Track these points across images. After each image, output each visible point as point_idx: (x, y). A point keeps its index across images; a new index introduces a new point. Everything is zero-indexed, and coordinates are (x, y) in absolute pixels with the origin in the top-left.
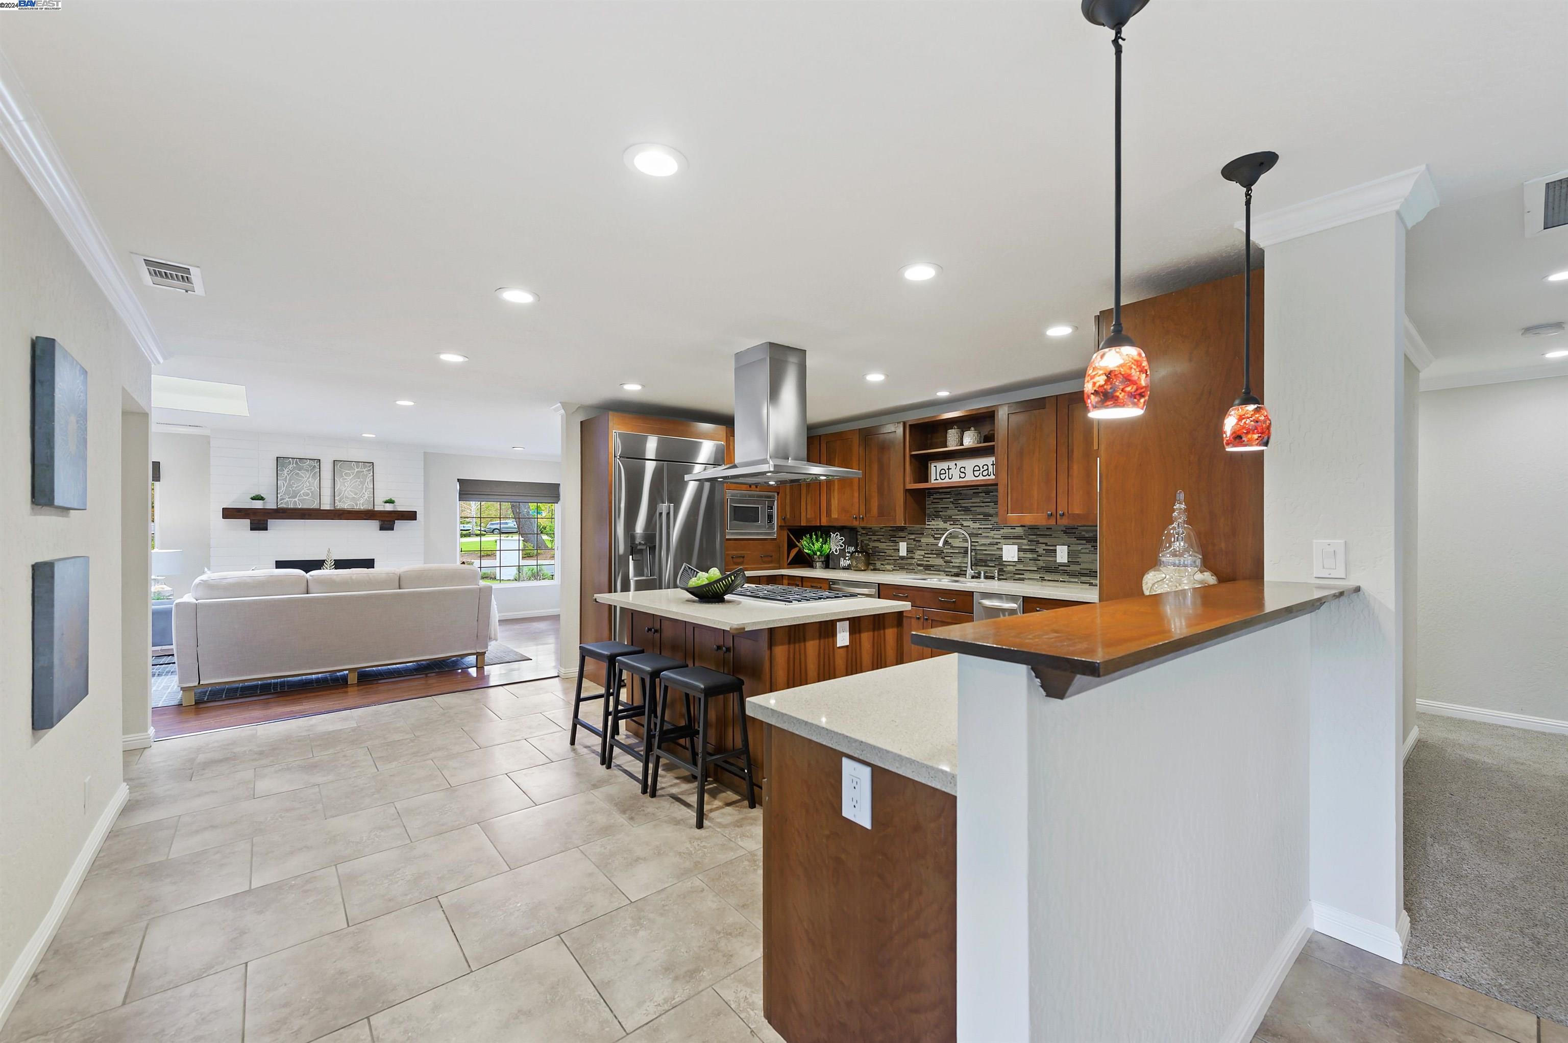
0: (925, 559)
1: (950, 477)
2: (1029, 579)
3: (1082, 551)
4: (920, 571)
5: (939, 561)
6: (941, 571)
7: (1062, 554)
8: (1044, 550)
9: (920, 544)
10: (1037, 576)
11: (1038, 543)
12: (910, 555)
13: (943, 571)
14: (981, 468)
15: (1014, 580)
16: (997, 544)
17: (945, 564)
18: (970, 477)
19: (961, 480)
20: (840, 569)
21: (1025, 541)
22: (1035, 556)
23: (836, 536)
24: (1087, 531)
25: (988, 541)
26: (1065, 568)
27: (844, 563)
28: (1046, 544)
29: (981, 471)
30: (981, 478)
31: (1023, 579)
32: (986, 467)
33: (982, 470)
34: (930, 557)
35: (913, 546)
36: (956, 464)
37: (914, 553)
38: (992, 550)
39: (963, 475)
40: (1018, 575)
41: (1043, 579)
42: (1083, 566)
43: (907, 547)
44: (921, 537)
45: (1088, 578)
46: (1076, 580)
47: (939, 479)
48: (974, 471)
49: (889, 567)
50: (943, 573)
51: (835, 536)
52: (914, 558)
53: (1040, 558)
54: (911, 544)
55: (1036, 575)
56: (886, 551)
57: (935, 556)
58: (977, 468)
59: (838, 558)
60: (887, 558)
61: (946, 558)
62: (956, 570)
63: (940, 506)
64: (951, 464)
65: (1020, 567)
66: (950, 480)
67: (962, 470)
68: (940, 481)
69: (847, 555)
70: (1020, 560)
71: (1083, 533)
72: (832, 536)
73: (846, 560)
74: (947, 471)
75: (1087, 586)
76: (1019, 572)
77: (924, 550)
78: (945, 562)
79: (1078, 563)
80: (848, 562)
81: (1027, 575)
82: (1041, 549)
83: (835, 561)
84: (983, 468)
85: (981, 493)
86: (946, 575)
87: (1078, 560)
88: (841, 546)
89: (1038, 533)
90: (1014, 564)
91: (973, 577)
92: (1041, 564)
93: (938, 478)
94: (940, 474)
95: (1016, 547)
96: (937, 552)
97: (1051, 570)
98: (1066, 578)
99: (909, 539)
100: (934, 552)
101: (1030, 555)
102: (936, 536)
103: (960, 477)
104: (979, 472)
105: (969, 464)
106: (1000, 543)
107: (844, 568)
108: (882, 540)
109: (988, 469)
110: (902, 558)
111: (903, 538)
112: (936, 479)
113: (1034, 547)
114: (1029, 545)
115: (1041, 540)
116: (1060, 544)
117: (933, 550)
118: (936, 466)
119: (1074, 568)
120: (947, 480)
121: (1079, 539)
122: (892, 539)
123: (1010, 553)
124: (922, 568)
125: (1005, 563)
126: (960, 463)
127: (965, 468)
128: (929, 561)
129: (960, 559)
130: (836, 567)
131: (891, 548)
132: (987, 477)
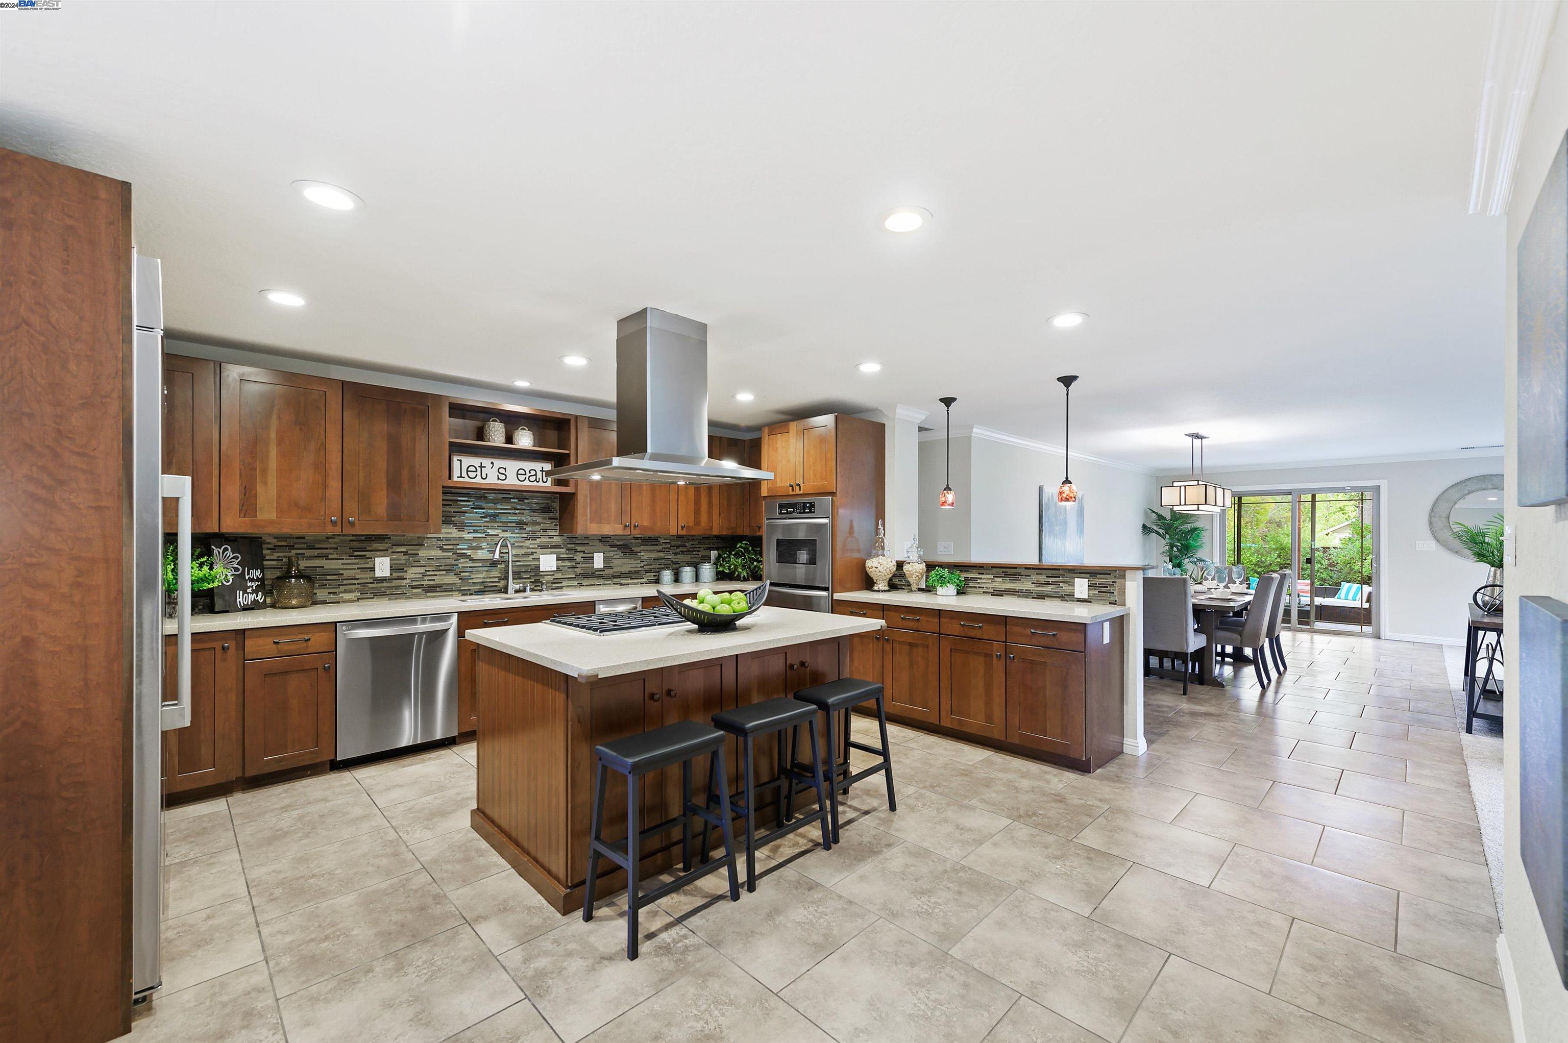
0: (426, 578)
1: (484, 477)
2: (568, 586)
3: (614, 557)
4: (417, 596)
5: (452, 579)
6: (455, 591)
7: (599, 561)
8: (582, 557)
9: (416, 558)
10: (575, 583)
11: (576, 551)
12: (395, 575)
13: (458, 590)
14: (527, 472)
15: (552, 589)
16: (532, 553)
17: (460, 581)
18: (511, 481)
19: (500, 482)
20: (237, 610)
21: (563, 550)
22: (574, 564)
23: (223, 553)
24: (618, 540)
25: (522, 551)
26: (601, 573)
27: (242, 599)
28: (584, 552)
29: (527, 477)
30: (527, 483)
31: (561, 588)
32: (533, 473)
33: (528, 475)
34: (436, 575)
35: (403, 562)
36: (492, 463)
37: (406, 572)
38: (528, 561)
39: (503, 477)
40: (556, 584)
41: (581, 585)
42: (615, 569)
43: (390, 564)
44: (418, 550)
45: (618, 580)
46: (610, 582)
47: (466, 477)
48: (518, 474)
49: (346, 596)
50: (457, 593)
51: (221, 551)
52: (406, 579)
53: (578, 565)
54: (401, 560)
55: (572, 582)
56: (341, 572)
57: (444, 572)
58: (521, 472)
59: (231, 591)
60: (345, 582)
61: (463, 574)
62: (477, 587)
63: (452, 510)
64: (486, 462)
65: (559, 576)
66: (484, 481)
67: (502, 471)
68: (467, 479)
69: (249, 584)
70: (559, 569)
71: (615, 542)
72: (216, 551)
73: (248, 593)
74: (479, 469)
75: (618, 586)
76: (557, 581)
77: (425, 566)
78: (460, 579)
79: (611, 568)
80: (252, 597)
81: (565, 583)
82: (579, 557)
83: (227, 598)
84: (530, 473)
85: (514, 498)
86: (462, 595)
87: (611, 565)
88: (236, 569)
89: (577, 542)
90: (552, 573)
91: (517, 591)
92: (579, 571)
93: (464, 474)
94: (467, 471)
95: (555, 556)
96: (447, 568)
97: (590, 576)
98: (601, 581)
99: (393, 552)
100: (441, 568)
101: (568, 563)
102: (445, 547)
103: (498, 479)
104: (525, 476)
105: (512, 466)
106: (536, 552)
107: (246, 609)
108: (330, 556)
109: (536, 475)
110: (382, 580)
111: (384, 552)
112: (461, 477)
113: (572, 556)
114: (567, 554)
115: (579, 549)
116: (597, 551)
117: (442, 566)
118: (461, 461)
119: (610, 572)
120: (478, 480)
121: (612, 546)
122: (356, 553)
123: (548, 562)
124: (420, 590)
125: (541, 574)
126: (499, 463)
127: (505, 469)
128: (434, 580)
129: (484, 573)
130: (230, 608)
131: (354, 566)
132: (535, 484)
